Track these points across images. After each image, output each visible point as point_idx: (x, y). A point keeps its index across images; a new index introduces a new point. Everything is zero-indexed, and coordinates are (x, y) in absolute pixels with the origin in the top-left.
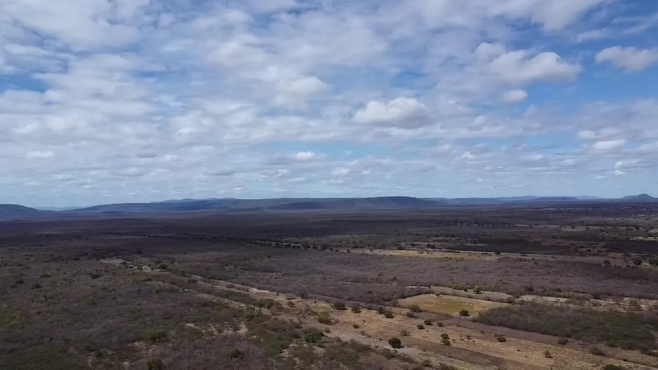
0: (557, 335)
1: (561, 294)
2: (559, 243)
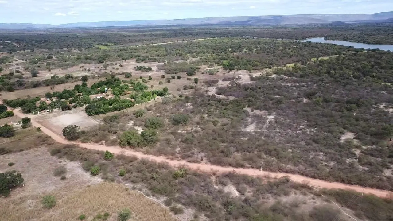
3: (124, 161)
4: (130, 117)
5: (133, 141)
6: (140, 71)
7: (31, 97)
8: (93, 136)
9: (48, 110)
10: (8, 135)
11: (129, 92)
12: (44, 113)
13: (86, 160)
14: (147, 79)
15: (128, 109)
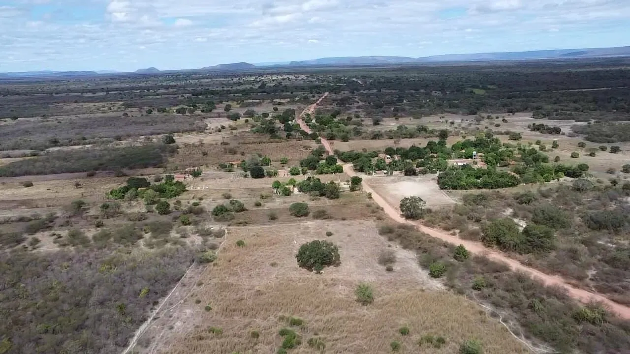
0: (85, 171)
1: (87, 141)
3: (484, 268)
4: (509, 201)
5: (507, 238)
6: (538, 133)
7: (367, 150)
8: (443, 219)
9: (385, 171)
10: (332, 195)
11: (513, 162)
12: (380, 175)
13: (426, 252)
14: (548, 147)
15: (507, 189)
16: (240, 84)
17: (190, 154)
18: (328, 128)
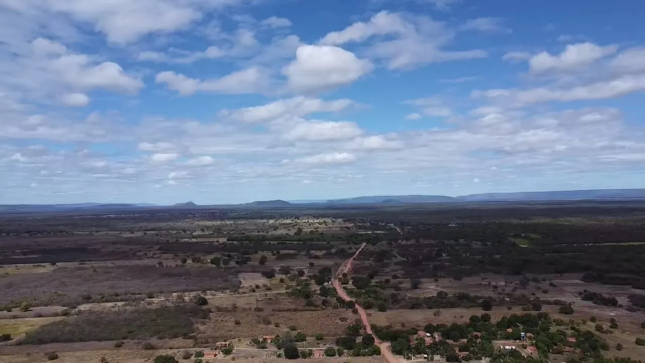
0: (113, 340)
1: (119, 298)
2: (119, 249)
6: (591, 303)
7: (406, 325)
9: (426, 356)
11: (567, 348)
12: (419, 360)
14: (606, 326)
16: (276, 228)
17: (222, 321)
18: (365, 294)
